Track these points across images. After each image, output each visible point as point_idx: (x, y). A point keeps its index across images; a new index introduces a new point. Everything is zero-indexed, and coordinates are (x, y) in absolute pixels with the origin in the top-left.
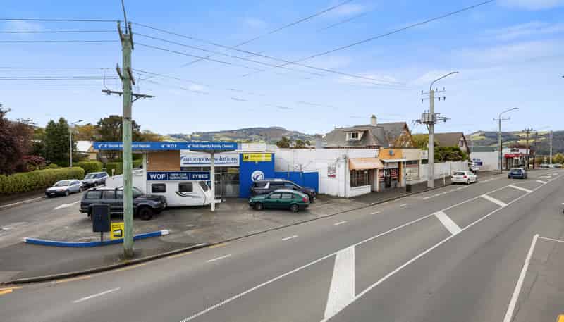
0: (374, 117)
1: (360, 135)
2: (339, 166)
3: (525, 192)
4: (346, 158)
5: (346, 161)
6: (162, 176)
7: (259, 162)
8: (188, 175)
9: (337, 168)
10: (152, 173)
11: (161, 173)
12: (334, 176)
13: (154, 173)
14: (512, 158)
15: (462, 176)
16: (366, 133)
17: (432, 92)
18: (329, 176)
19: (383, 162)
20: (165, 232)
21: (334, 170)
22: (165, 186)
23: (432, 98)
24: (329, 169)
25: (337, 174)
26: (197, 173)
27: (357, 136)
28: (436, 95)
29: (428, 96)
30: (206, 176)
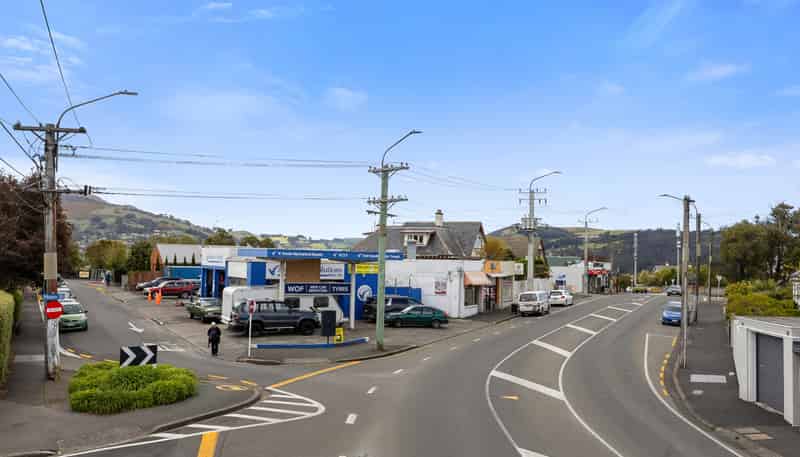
0: (439, 213)
1: (426, 240)
2: (451, 281)
3: (610, 321)
4: (460, 271)
5: (461, 276)
6: (301, 288)
7: (367, 275)
8: (327, 289)
9: (448, 283)
10: (290, 285)
11: (300, 285)
12: (444, 293)
13: (292, 285)
14: (596, 275)
15: (559, 296)
16: (433, 236)
17: (532, 192)
18: (437, 293)
19: (489, 277)
20: (367, 339)
21: (445, 285)
22: (298, 300)
23: (532, 199)
24: (437, 284)
25: (448, 290)
26: (336, 285)
27: (421, 240)
28: (536, 196)
29: (528, 197)
30: (346, 289)
